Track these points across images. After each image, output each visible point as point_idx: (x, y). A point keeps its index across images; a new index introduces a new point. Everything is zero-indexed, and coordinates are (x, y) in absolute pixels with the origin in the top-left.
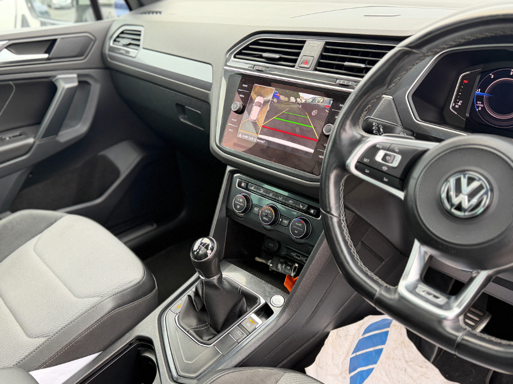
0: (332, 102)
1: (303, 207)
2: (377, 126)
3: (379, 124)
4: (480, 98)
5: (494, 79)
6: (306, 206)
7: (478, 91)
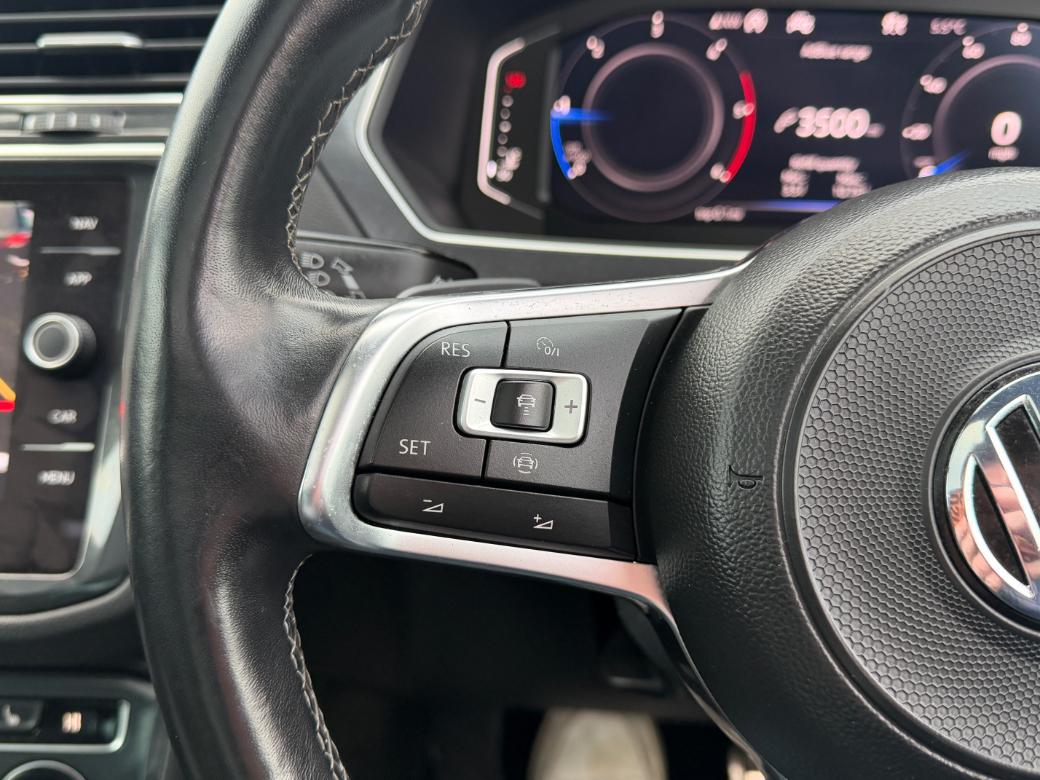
0: (29, 216)
1: (24, 717)
2: (326, 268)
3: (328, 259)
4: (570, 131)
5: (608, 54)
6: (37, 708)
7: (563, 107)
